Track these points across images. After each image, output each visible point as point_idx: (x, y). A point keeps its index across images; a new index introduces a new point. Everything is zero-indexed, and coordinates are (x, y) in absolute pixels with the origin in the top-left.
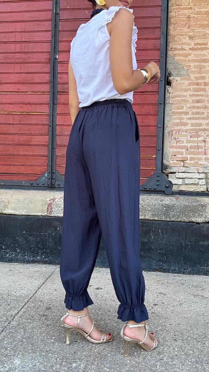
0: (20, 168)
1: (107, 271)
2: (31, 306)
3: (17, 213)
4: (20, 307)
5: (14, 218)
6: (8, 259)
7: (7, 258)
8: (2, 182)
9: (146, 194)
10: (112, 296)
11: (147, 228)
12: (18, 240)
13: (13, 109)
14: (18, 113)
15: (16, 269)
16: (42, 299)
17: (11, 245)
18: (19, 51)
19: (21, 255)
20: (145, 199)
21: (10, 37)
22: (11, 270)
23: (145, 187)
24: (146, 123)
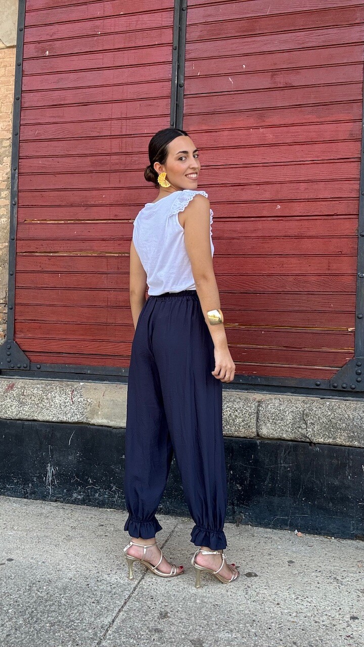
0: (116, 346)
1: (266, 536)
2: (134, 608)
3: (112, 424)
4: (117, 609)
5: (107, 431)
6: (97, 501)
7: (96, 499)
8: (88, 370)
9: (336, 397)
10: (276, 594)
11: (338, 460)
12: (113, 469)
13: (107, 248)
14: (115, 255)
15: (111, 523)
16: (153, 593)
17: (102, 477)
18: (118, 151)
19: (118, 497)
20: (335, 408)
21: (102, 129)
22: (102, 524)
23: (336, 385)
24: (336, 270)
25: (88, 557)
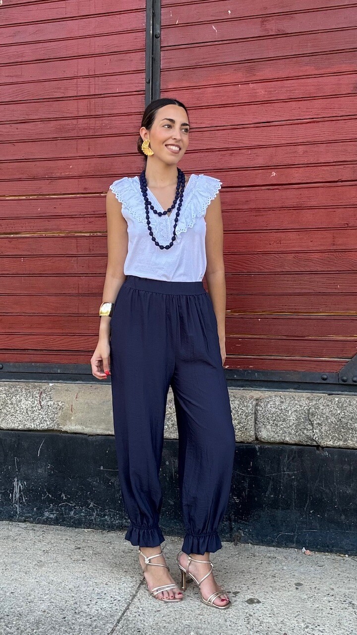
1: (269, 555)
3: (87, 430)
5: (82, 439)
6: (72, 520)
7: (71, 518)
8: (58, 368)
9: (346, 393)
10: (282, 622)
11: (350, 465)
12: (90, 482)
13: (76, 226)
14: (86, 234)
15: (89, 545)
16: (140, 626)
17: (77, 492)
18: (86, 114)
19: (97, 514)
20: (344, 405)
21: (66, 89)
22: (79, 546)
23: (345, 378)
24: (341, 245)
25: (63, 584)
